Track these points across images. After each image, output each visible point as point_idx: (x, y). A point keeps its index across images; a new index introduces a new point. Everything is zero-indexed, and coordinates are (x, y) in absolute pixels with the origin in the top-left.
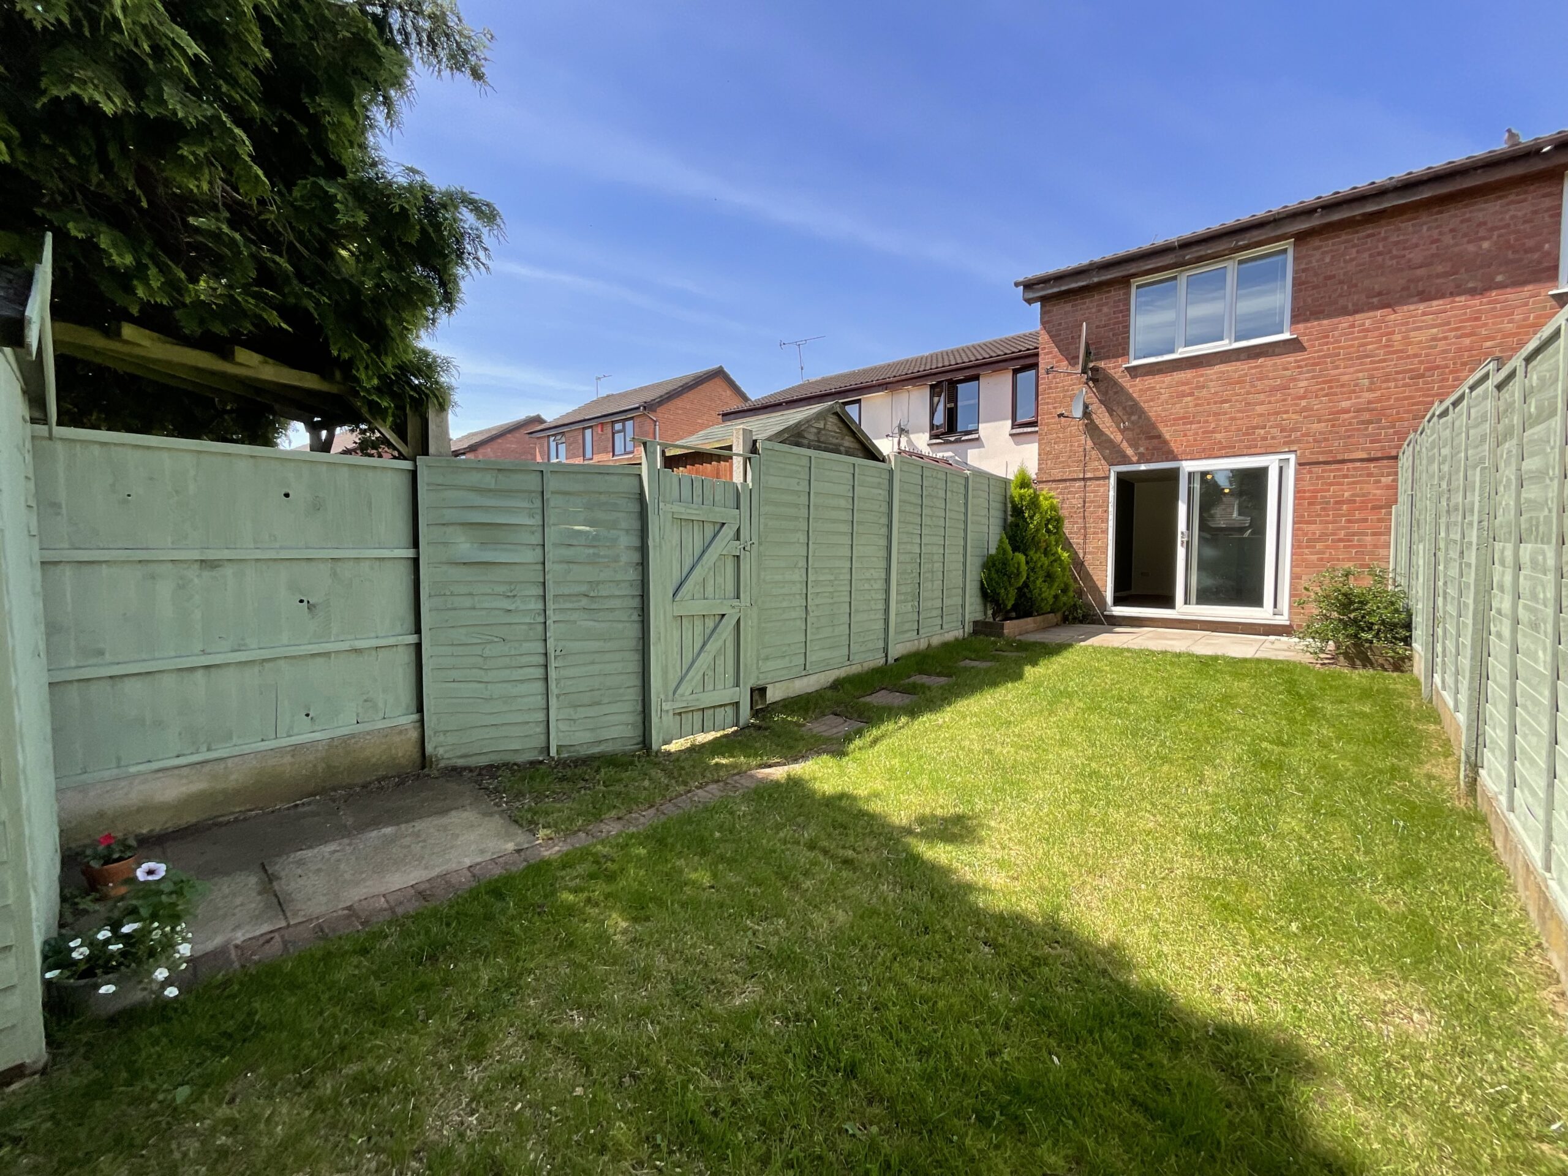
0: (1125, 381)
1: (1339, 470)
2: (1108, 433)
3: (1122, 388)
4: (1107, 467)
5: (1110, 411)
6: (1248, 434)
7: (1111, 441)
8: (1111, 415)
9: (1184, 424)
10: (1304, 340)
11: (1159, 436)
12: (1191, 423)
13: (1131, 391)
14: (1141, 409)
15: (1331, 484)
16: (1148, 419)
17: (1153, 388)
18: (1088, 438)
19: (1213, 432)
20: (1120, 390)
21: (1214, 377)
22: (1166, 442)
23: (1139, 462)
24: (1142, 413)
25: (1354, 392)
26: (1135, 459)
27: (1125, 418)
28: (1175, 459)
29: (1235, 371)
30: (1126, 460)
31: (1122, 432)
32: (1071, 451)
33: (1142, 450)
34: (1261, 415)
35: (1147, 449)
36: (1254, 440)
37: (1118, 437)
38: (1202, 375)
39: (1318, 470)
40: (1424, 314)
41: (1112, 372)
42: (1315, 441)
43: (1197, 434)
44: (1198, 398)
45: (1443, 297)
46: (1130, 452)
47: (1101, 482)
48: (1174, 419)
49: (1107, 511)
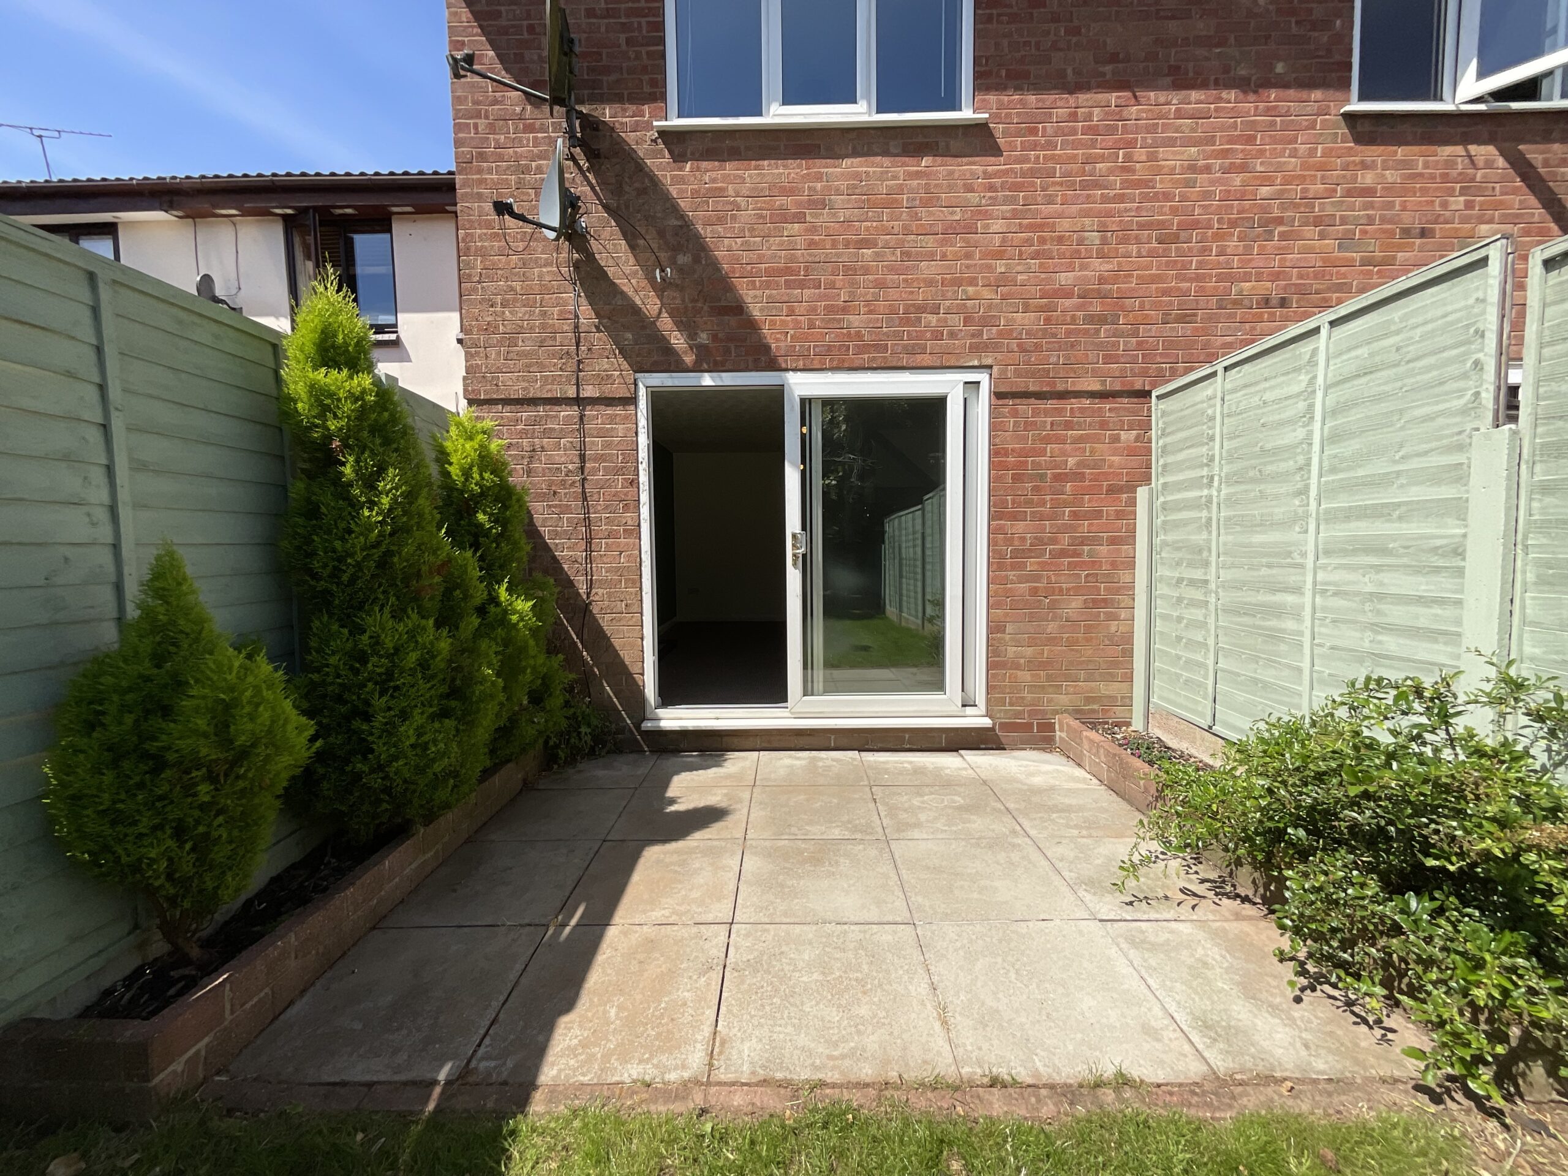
0: (660, 164)
1: (1059, 412)
2: (630, 292)
3: (655, 182)
4: (629, 375)
5: (631, 236)
6: (907, 322)
7: (636, 311)
8: (633, 247)
9: (788, 285)
10: (998, 129)
11: (738, 309)
12: (802, 285)
13: (674, 191)
14: (698, 237)
15: (1047, 440)
16: (715, 265)
17: (719, 193)
18: (583, 300)
19: (845, 310)
20: (651, 186)
21: (843, 185)
22: (752, 325)
23: (697, 368)
24: (699, 248)
25: (1076, 254)
26: (689, 359)
27: (663, 256)
28: (772, 365)
29: (882, 177)
30: (669, 362)
31: (660, 289)
32: (543, 326)
33: (704, 338)
34: (930, 283)
35: (715, 338)
36: (920, 336)
37: (649, 303)
38: (819, 178)
39: (1025, 408)
40: (1179, 115)
41: (630, 137)
42: (1022, 349)
43: (813, 310)
44: (813, 230)
45: (1204, 85)
46: (678, 340)
47: (619, 411)
48: (769, 273)
49: (634, 483)
